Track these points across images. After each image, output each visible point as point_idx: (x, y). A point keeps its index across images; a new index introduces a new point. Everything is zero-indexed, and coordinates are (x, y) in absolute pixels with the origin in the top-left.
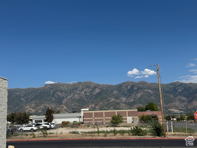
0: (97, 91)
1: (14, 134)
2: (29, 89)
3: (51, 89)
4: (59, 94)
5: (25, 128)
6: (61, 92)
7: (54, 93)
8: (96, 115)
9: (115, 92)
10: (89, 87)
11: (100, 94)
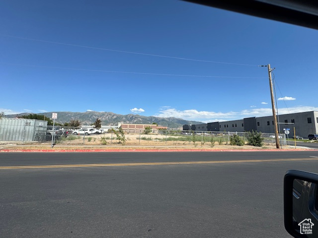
0: (115, 117)
1: (68, 137)
2: (76, 113)
3: (90, 114)
4: (94, 117)
5: (77, 131)
6: (95, 116)
7: (91, 116)
8: (130, 126)
9: (124, 118)
10: (111, 115)
11: (116, 118)
